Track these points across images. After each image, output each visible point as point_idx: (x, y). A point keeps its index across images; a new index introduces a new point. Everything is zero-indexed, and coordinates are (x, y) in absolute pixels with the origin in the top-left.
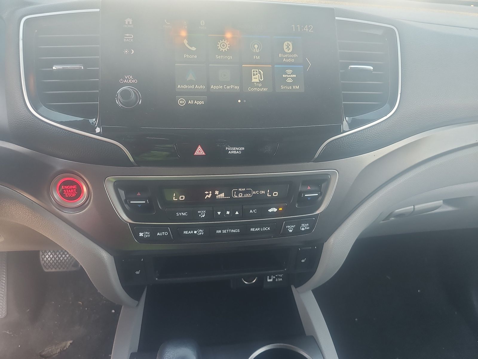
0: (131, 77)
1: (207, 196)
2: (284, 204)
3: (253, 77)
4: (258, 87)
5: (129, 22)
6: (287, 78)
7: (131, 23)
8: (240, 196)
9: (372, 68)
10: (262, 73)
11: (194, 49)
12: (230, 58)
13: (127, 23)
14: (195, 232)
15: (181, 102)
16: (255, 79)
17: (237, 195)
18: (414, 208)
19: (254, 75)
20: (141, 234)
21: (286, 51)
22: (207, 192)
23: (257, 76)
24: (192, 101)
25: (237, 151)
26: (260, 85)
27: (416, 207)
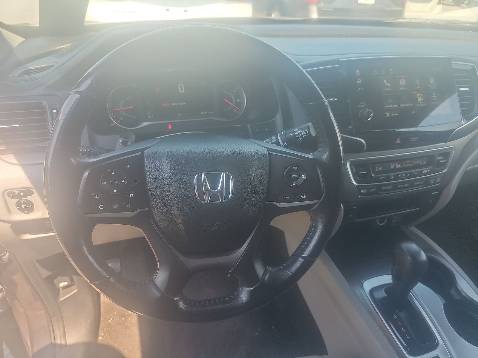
0: (363, 103)
1: (392, 167)
2: (430, 168)
3: (418, 98)
4: (421, 104)
5: (358, 73)
6: (433, 98)
7: (359, 73)
8: (407, 166)
9: (468, 89)
10: (422, 96)
11: (389, 85)
12: (406, 89)
13: (357, 73)
14: (388, 188)
15: (388, 115)
16: (420, 99)
17: (406, 164)
18: (474, 167)
19: (419, 97)
20: (362, 191)
21: (431, 83)
22: (392, 165)
23: (420, 98)
24: (392, 114)
25: (415, 139)
26: (422, 103)
27: (475, 166)
